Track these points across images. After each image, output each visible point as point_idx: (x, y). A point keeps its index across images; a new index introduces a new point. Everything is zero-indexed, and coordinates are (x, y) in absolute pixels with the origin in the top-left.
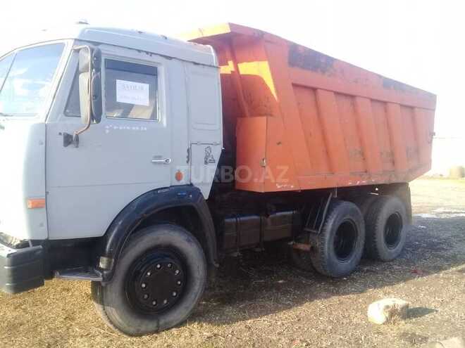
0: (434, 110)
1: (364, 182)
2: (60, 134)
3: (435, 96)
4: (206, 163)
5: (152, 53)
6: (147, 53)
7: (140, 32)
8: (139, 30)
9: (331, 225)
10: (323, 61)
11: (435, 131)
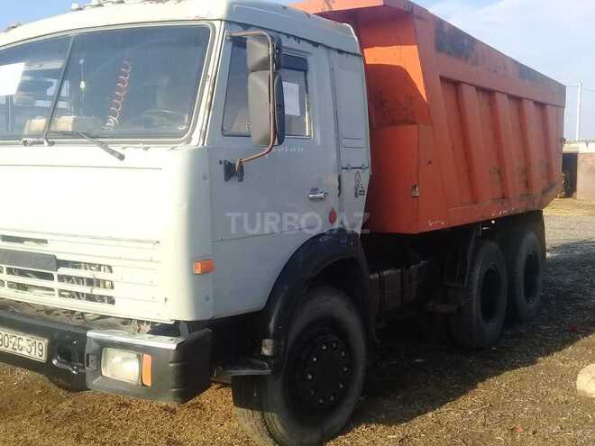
0: (563, 107)
1: (505, 211)
2: (221, 162)
3: (565, 87)
4: (356, 196)
5: (299, 38)
6: (295, 38)
7: (284, 8)
8: (284, 4)
9: (477, 274)
10: (466, 43)
11: (565, 136)
